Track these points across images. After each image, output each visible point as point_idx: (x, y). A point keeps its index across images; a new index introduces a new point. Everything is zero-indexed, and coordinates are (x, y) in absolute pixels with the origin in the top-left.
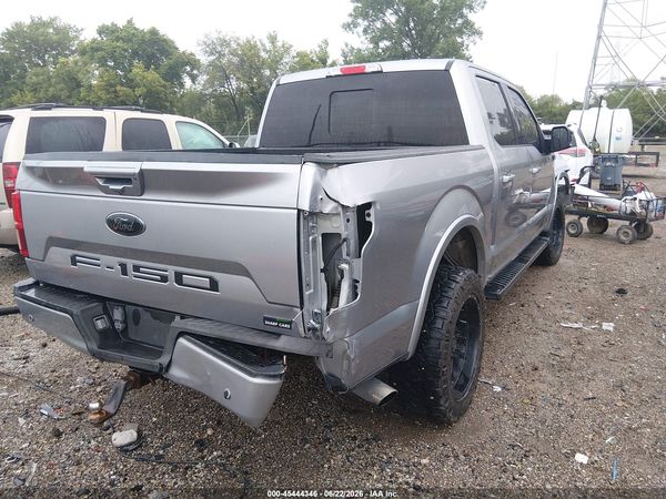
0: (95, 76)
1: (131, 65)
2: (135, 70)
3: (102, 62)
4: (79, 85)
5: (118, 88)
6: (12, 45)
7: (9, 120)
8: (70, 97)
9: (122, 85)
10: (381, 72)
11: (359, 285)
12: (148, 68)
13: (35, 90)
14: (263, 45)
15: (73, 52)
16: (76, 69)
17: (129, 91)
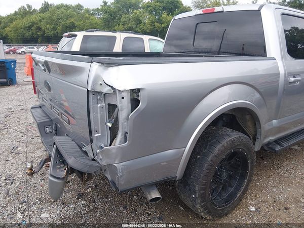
0: (147, 19)
1: (162, 13)
2: (163, 16)
3: (150, 12)
4: (140, 22)
5: (156, 24)
6: (117, 5)
7: (76, 36)
8: (136, 27)
9: (157, 22)
10: (223, 12)
11: (128, 135)
12: (168, 14)
13: (124, 24)
14: (223, 2)
15: (140, 8)
16: (140, 15)
17: (160, 25)
